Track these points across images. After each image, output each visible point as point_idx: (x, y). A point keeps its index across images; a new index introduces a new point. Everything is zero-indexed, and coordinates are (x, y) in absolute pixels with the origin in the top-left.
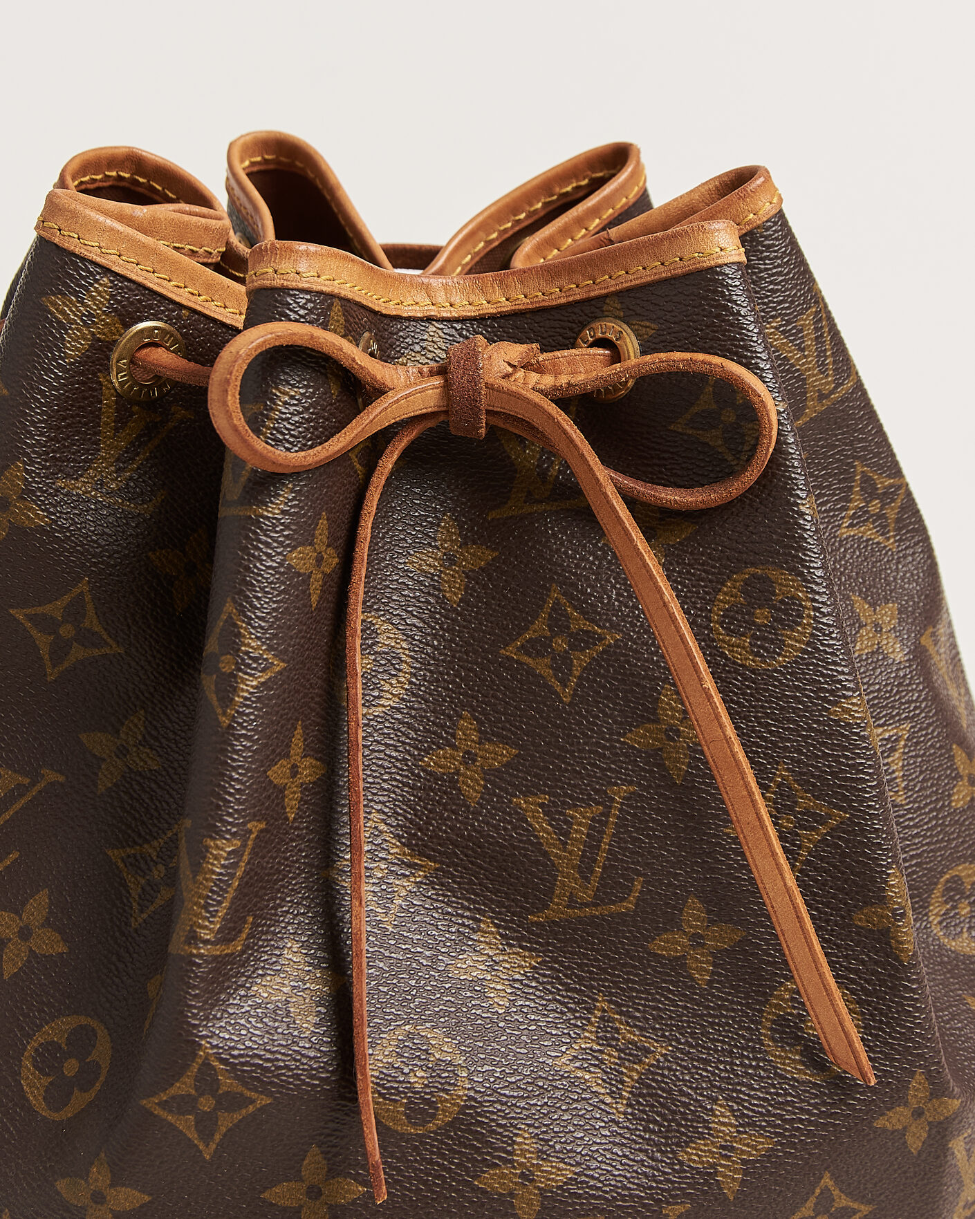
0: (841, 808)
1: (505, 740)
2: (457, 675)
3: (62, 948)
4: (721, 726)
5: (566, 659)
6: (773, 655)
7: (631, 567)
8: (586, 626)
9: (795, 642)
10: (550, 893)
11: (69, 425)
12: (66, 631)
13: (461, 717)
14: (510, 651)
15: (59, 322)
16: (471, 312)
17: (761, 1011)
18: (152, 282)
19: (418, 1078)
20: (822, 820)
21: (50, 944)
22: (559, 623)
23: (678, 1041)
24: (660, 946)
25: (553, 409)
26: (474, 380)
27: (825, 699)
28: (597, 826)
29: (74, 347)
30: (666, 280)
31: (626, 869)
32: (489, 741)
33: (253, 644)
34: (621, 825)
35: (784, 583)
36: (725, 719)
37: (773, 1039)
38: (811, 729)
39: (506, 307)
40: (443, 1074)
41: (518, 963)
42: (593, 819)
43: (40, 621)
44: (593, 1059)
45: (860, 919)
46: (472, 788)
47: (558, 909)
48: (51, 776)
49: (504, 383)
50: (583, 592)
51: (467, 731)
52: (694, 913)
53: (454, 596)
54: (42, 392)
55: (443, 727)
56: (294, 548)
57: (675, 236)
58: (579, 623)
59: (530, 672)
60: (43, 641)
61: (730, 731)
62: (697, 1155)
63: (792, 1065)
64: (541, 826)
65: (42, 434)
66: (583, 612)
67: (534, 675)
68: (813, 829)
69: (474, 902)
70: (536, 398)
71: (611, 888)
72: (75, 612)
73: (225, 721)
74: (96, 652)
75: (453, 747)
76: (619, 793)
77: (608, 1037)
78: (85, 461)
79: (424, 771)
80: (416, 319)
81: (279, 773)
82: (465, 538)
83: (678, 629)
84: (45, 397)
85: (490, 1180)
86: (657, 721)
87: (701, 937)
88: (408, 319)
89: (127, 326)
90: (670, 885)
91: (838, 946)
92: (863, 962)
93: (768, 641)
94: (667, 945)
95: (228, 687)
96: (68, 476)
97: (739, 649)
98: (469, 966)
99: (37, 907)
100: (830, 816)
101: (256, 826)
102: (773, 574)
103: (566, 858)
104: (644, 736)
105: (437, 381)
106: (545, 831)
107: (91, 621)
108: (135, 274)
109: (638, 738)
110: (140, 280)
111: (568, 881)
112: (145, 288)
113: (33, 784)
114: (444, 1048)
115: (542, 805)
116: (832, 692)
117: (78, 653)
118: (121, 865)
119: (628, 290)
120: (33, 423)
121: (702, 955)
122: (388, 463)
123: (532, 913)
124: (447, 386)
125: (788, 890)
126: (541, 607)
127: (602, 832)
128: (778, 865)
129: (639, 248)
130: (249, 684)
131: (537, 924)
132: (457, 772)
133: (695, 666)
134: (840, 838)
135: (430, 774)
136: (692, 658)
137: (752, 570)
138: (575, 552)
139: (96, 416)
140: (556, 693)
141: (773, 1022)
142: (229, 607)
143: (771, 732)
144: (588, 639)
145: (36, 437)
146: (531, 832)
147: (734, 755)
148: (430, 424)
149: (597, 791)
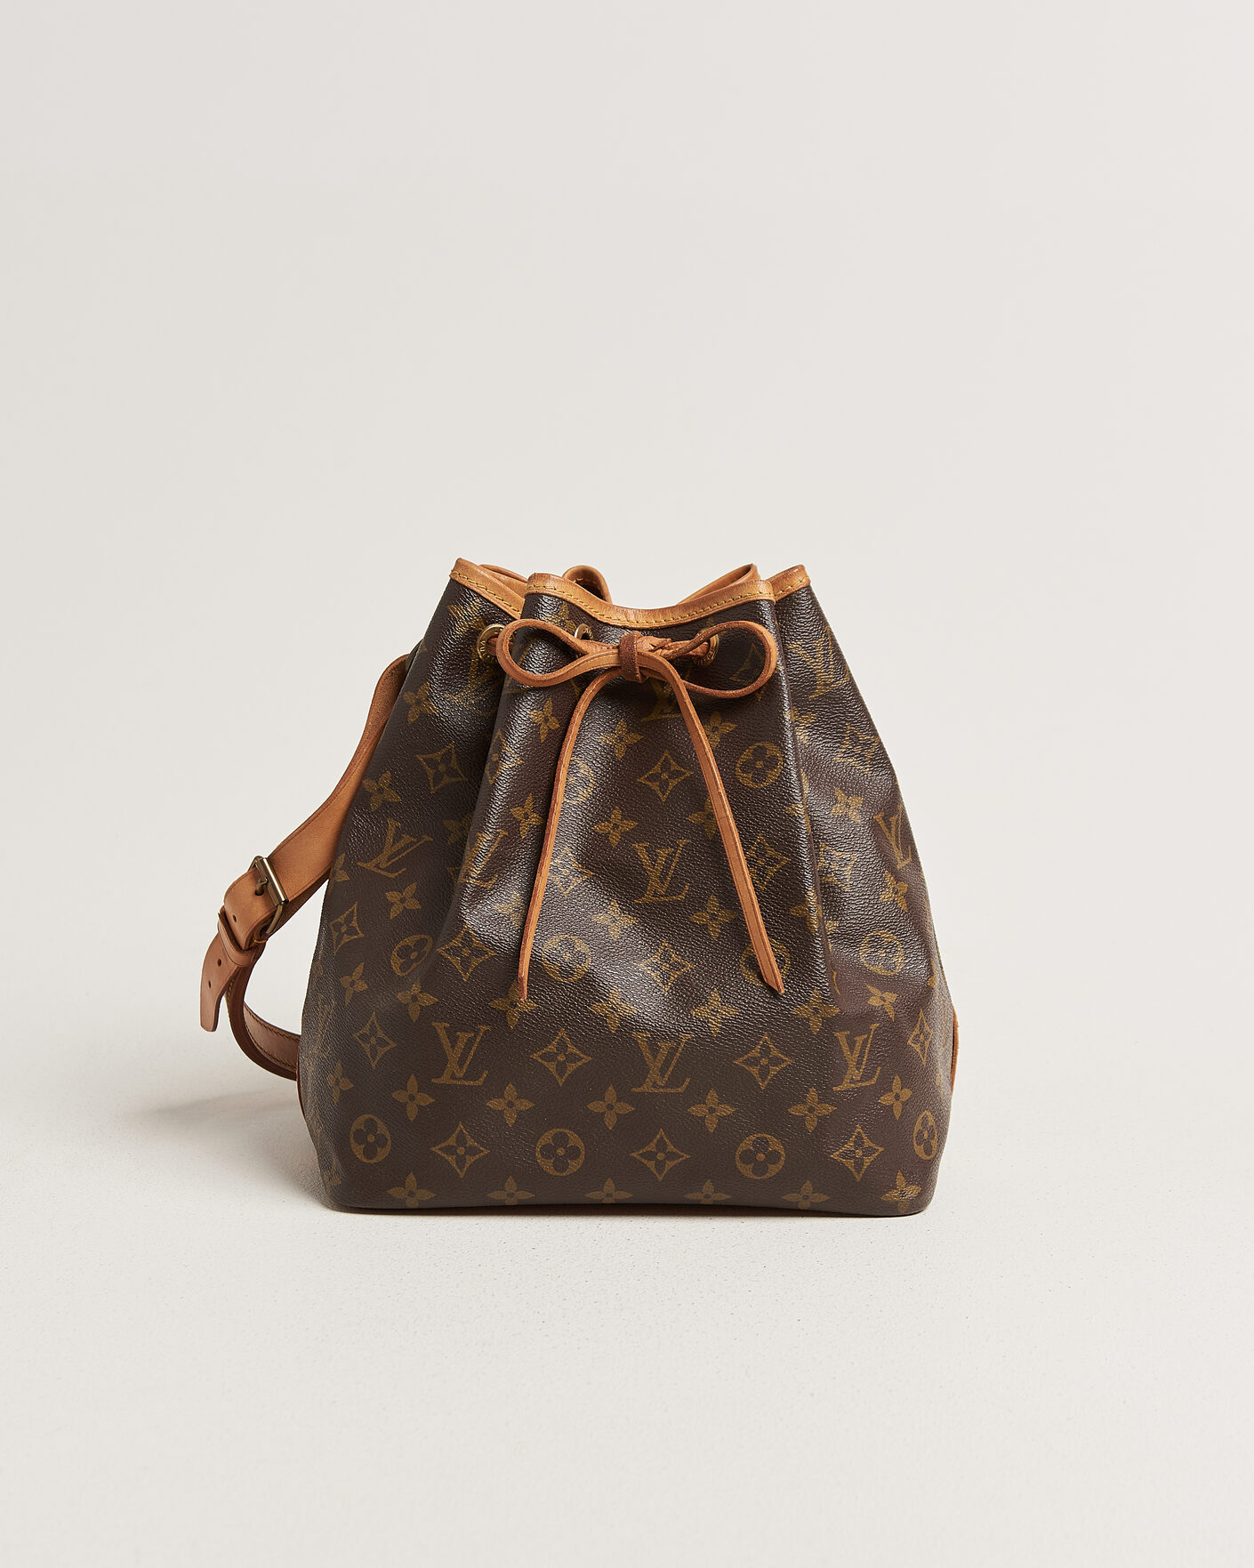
0: (787, 856)
1: (634, 819)
2: (616, 790)
3: (419, 907)
4: (725, 811)
5: (666, 782)
6: (761, 782)
7: (694, 737)
8: (678, 768)
9: (773, 776)
10: (645, 889)
11: (454, 669)
12: (442, 768)
13: (614, 809)
14: (641, 780)
15: (454, 618)
16: (647, 626)
17: (741, 953)
18: (501, 605)
19: (567, 957)
20: (777, 861)
21: (414, 905)
22: (666, 766)
23: (699, 963)
24: (695, 918)
25: (667, 664)
26: (632, 649)
27: (783, 803)
28: (670, 857)
29: (460, 630)
30: (734, 607)
31: (683, 879)
32: (626, 819)
33: (509, 750)
34: (682, 858)
35: (772, 750)
36: (728, 808)
37: (745, 966)
38: (776, 817)
39: (664, 624)
40: (580, 958)
41: (628, 921)
42: (668, 854)
43: (430, 762)
44: (656, 968)
45: (793, 912)
46: (615, 840)
47: (648, 897)
48: (427, 838)
49: (651, 654)
50: (679, 754)
51: (616, 814)
52: (713, 903)
53: (620, 755)
54: (442, 650)
55: (605, 813)
56: (532, 710)
57: (739, 585)
58: (674, 766)
59: (650, 788)
60: (430, 772)
61: (729, 813)
62: (700, 1012)
63: (752, 978)
64: (644, 857)
65: (440, 670)
66: (678, 763)
67: (651, 790)
68: (773, 866)
69: (610, 892)
70: (661, 659)
71: (674, 889)
72: (446, 759)
73: (491, 782)
74: (454, 780)
75: (609, 822)
76: (682, 842)
77: (666, 957)
78: (460, 688)
79: (594, 831)
80: (618, 627)
81: (517, 812)
82: (629, 730)
83: (710, 764)
84: (443, 652)
85: (597, 1008)
86: (703, 811)
87: (716, 915)
88: (613, 626)
89: (487, 625)
90: (703, 888)
91: (782, 925)
92: (793, 933)
93: (760, 776)
94: (699, 918)
95: (496, 766)
96: (450, 693)
97: (746, 779)
98: (601, 918)
99: (411, 889)
100: (782, 860)
101: (503, 833)
102: (767, 745)
103: (654, 873)
104: (697, 817)
105: (615, 651)
106: (645, 859)
107: (454, 764)
108: (493, 600)
109: (694, 818)
110: (495, 602)
111: (654, 884)
112: (498, 608)
113: (418, 842)
114: (581, 947)
115: (645, 847)
116: (787, 800)
117: (446, 780)
118: (452, 874)
119: (718, 613)
120: (436, 665)
121: (716, 924)
122: (591, 690)
123: (637, 899)
124: (619, 653)
125: (749, 890)
126: (659, 760)
127: (672, 861)
128: (746, 880)
129: (723, 593)
130: (506, 766)
131: (638, 904)
132: (609, 833)
133: (716, 782)
134: (786, 871)
135: (596, 833)
136: (715, 778)
137: (758, 744)
138: (679, 736)
139: (468, 667)
140: (659, 798)
141: (747, 958)
142: (499, 733)
143: (756, 817)
144: (679, 774)
145: (438, 671)
146: (639, 858)
147: (729, 824)
148: (614, 675)
149: (672, 842)
